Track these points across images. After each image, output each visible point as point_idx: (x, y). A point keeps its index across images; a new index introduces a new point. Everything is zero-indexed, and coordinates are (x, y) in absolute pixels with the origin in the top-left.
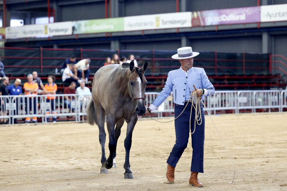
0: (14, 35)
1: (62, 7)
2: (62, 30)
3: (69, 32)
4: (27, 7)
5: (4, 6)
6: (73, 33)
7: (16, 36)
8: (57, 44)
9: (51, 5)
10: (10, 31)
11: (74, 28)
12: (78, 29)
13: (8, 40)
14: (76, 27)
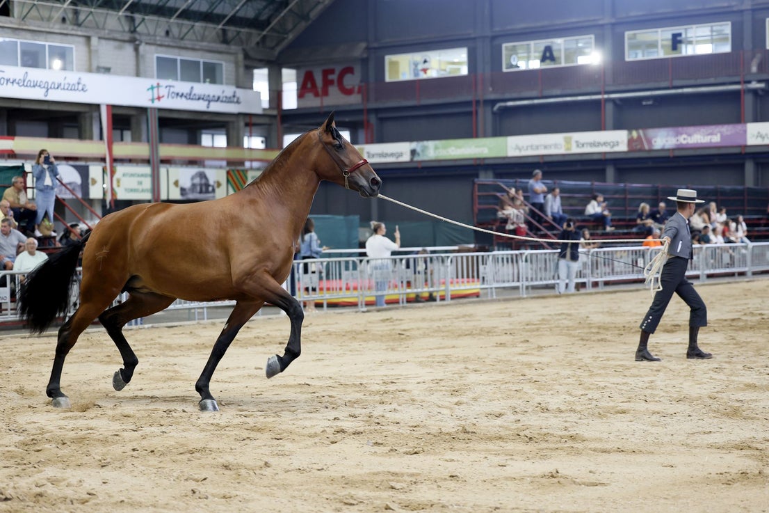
2: (392, 155)
3: (406, 158)
6: (412, 159)
11: (413, 152)
12: (421, 154)
14: (418, 150)
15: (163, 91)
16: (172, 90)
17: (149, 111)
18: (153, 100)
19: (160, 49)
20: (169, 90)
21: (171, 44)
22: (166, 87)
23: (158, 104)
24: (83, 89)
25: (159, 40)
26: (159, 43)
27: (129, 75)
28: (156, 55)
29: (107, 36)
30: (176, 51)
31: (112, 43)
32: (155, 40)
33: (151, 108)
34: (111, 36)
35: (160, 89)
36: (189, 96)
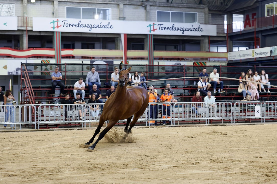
0: (233, 57)
1: (265, 36)
2: (264, 53)
3: (268, 55)
4: (242, 38)
5: (227, 37)
6: (271, 55)
7: (234, 58)
8: (261, 63)
9: (257, 35)
10: (231, 55)
11: (271, 52)
12: (274, 53)
13: (229, 61)
14: (273, 51)
15: (156, 27)
16: (162, 26)
17: (148, 36)
18: (150, 31)
19: (159, 8)
20: (160, 26)
21: (165, 5)
22: (158, 25)
23: (153, 33)
24: (110, 27)
25: (158, 4)
26: (157, 5)
27: (142, 20)
28: (157, 11)
29: (128, 4)
30: (169, 8)
31: (132, 6)
32: (156, 4)
33: (149, 35)
34: (130, 3)
35: (155, 26)
36: (172, 29)
